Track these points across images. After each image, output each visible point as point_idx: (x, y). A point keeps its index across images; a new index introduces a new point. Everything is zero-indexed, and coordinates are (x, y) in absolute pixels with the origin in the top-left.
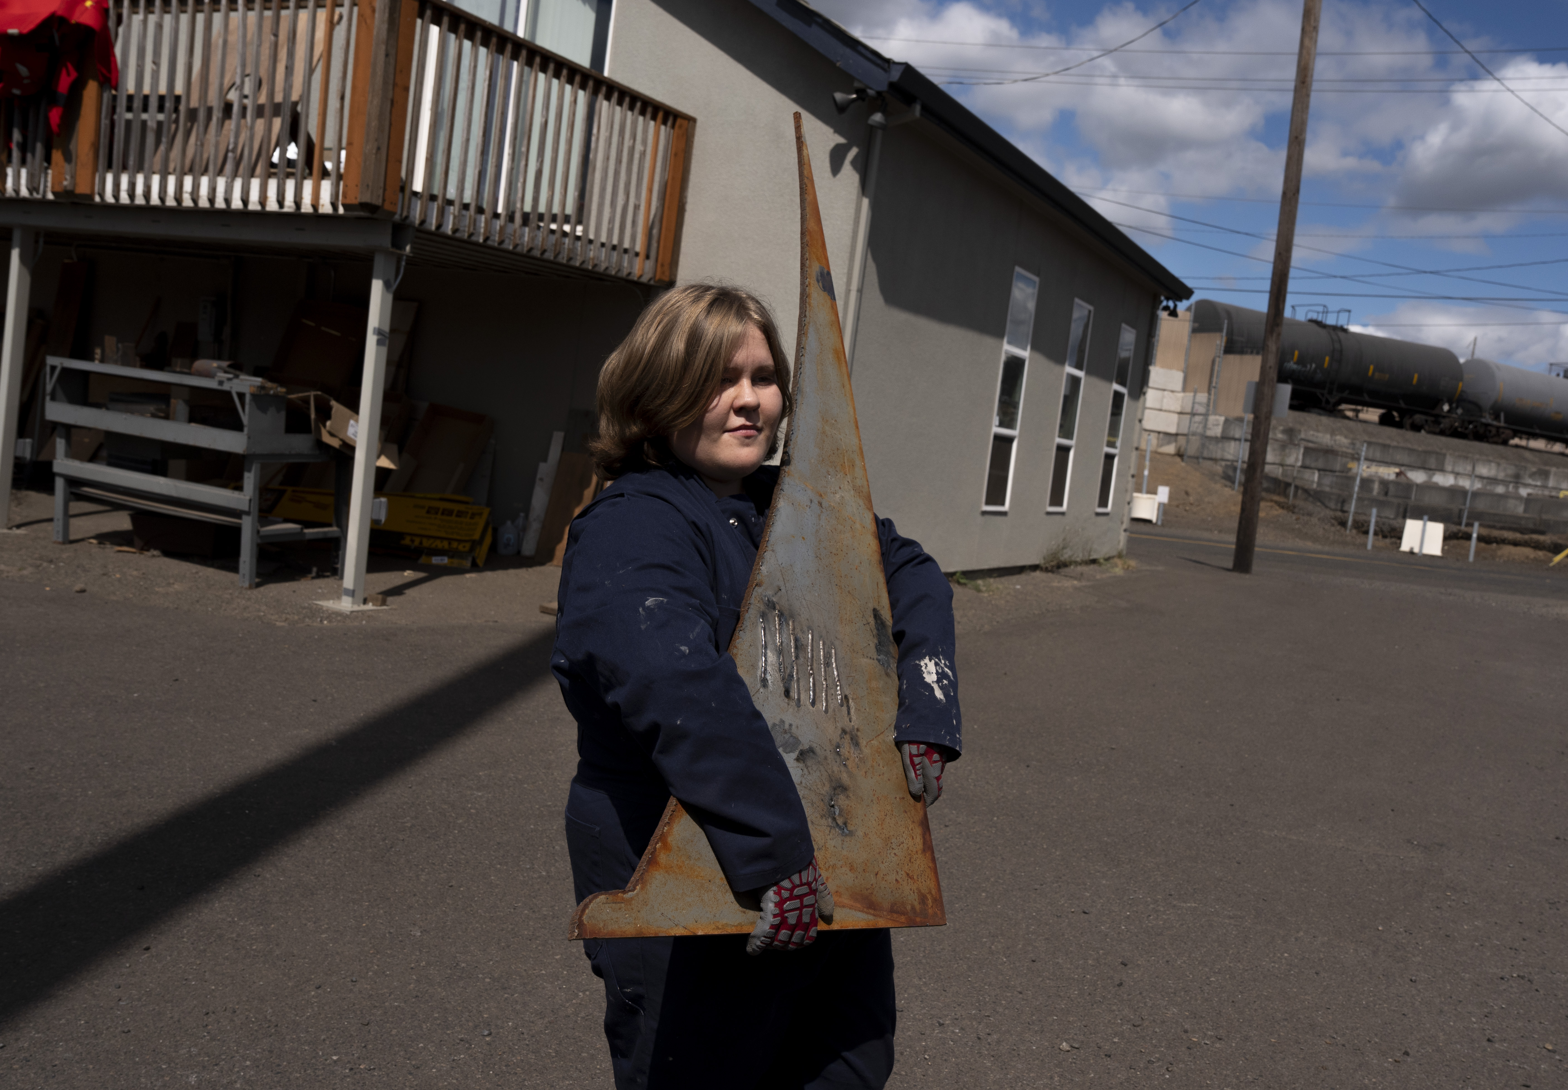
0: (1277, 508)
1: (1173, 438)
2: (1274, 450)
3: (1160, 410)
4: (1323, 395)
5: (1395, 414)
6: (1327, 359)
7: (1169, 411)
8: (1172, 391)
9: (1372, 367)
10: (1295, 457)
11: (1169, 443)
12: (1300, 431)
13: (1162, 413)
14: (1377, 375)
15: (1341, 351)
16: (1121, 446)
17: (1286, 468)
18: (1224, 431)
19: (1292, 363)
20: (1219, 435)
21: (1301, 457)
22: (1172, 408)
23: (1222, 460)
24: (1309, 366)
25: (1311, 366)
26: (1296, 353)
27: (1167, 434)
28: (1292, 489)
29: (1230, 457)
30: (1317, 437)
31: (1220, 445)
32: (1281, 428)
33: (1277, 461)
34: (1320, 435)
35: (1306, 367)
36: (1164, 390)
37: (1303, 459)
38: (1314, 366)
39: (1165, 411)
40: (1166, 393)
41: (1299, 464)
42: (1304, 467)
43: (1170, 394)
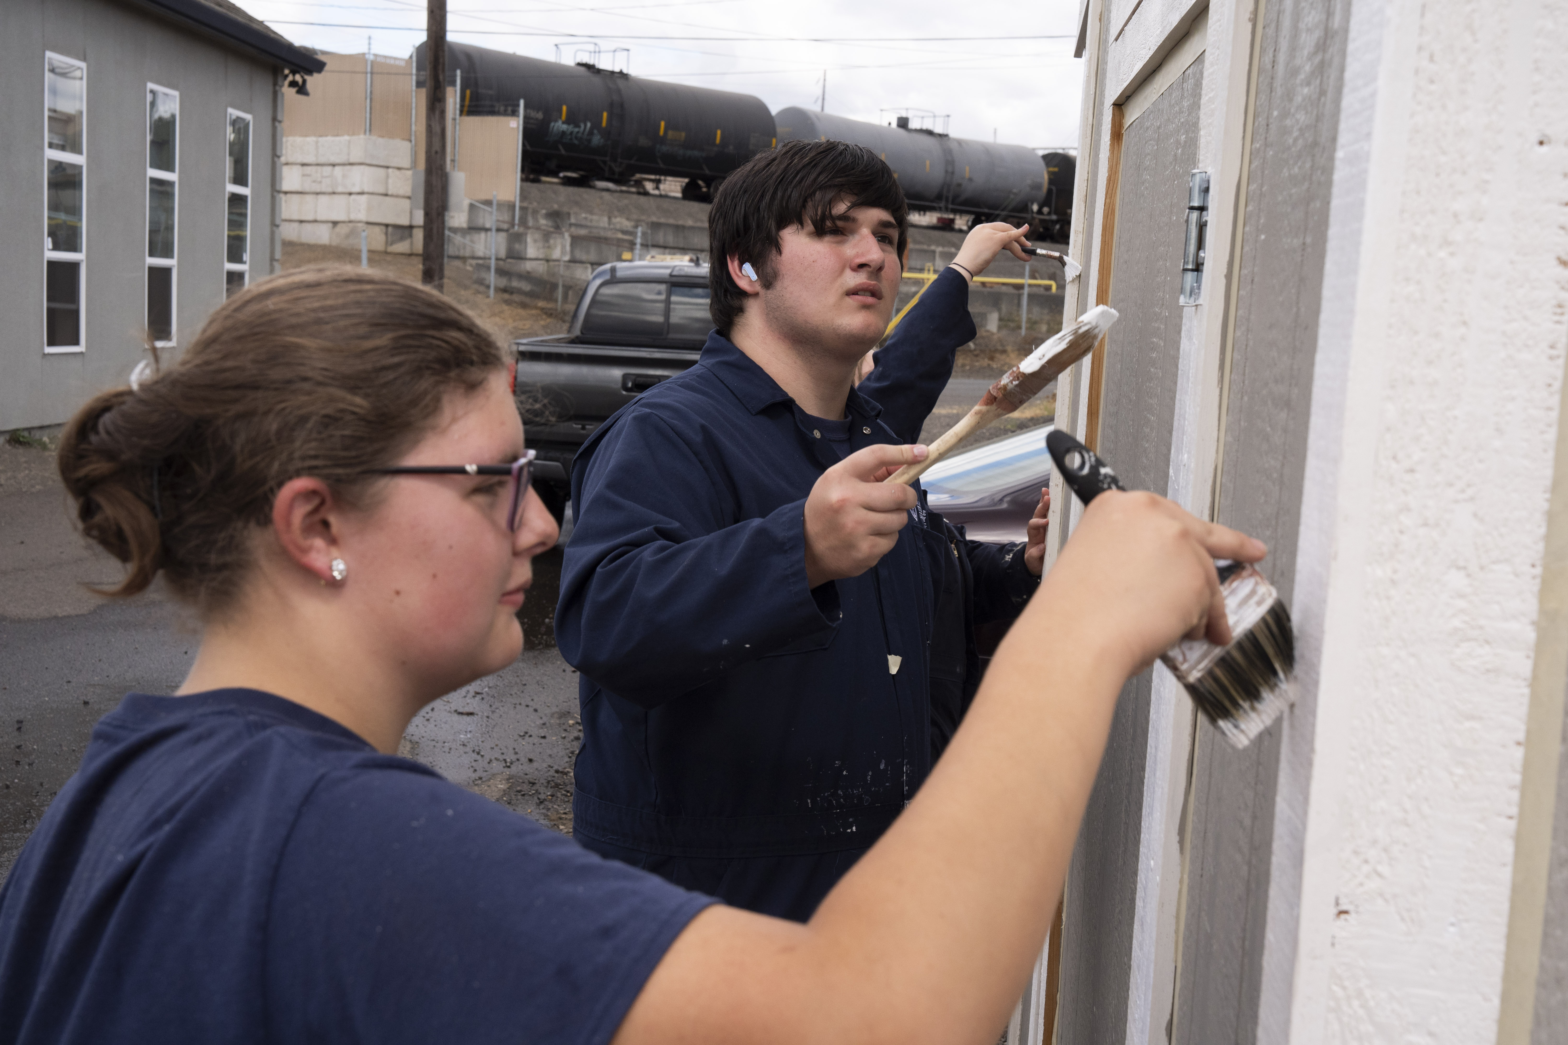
0: (544, 317)
1: (407, 232)
2: (535, 241)
3: (386, 195)
4: (605, 162)
5: (701, 183)
6: (605, 115)
7: (397, 196)
8: (399, 169)
9: (663, 124)
10: (561, 249)
11: (402, 239)
12: (569, 214)
13: (387, 198)
14: (670, 134)
15: (622, 105)
16: (251, 260)
17: (551, 263)
18: (470, 219)
19: (560, 122)
20: (465, 225)
21: (568, 248)
22: (401, 192)
23: (473, 258)
24: (582, 126)
25: (585, 126)
26: (564, 108)
27: (397, 227)
28: (560, 290)
29: (480, 254)
30: (591, 221)
31: (468, 237)
32: (544, 211)
33: (541, 256)
34: (595, 217)
35: (579, 127)
36: (388, 167)
37: (572, 251)
38: (589, 125)
39: (392, 196)
40: (390, 170)
41: (567, 258)
42: (573, 261)
43: (397, 172)
